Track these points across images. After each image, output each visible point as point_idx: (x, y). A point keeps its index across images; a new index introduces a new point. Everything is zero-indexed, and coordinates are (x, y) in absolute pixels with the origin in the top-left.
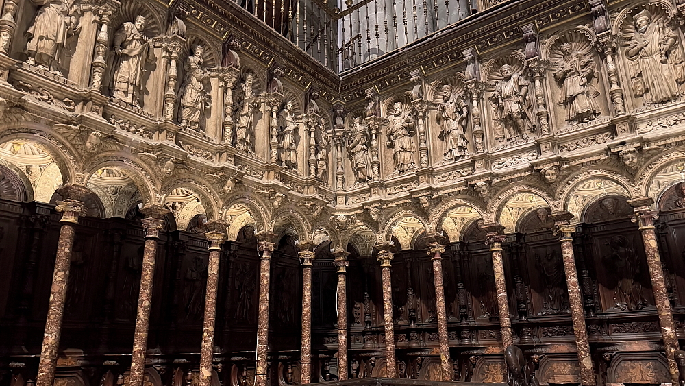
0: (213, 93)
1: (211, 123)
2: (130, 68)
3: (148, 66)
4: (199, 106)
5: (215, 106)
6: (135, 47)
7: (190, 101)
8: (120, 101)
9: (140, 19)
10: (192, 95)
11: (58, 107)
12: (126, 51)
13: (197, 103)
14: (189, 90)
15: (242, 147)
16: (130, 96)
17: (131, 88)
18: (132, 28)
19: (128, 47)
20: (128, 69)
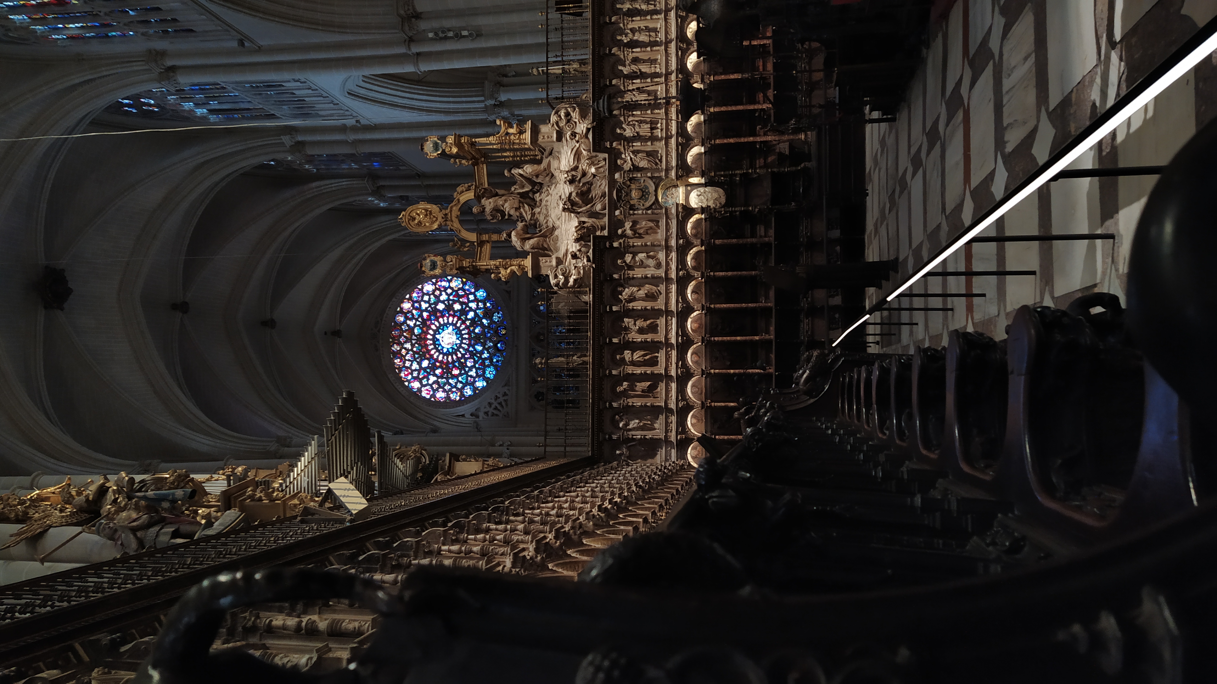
0: (636, 27)
2: (644, 68)
4: (647, 33)
7: (646, 38)
8: (661, 69)
12: (638, 71)
13: (646, 35)
14: (641, 39)
15: (658, 5)
16: (656, 65)
17: (652, 66)
19: (635, 70)
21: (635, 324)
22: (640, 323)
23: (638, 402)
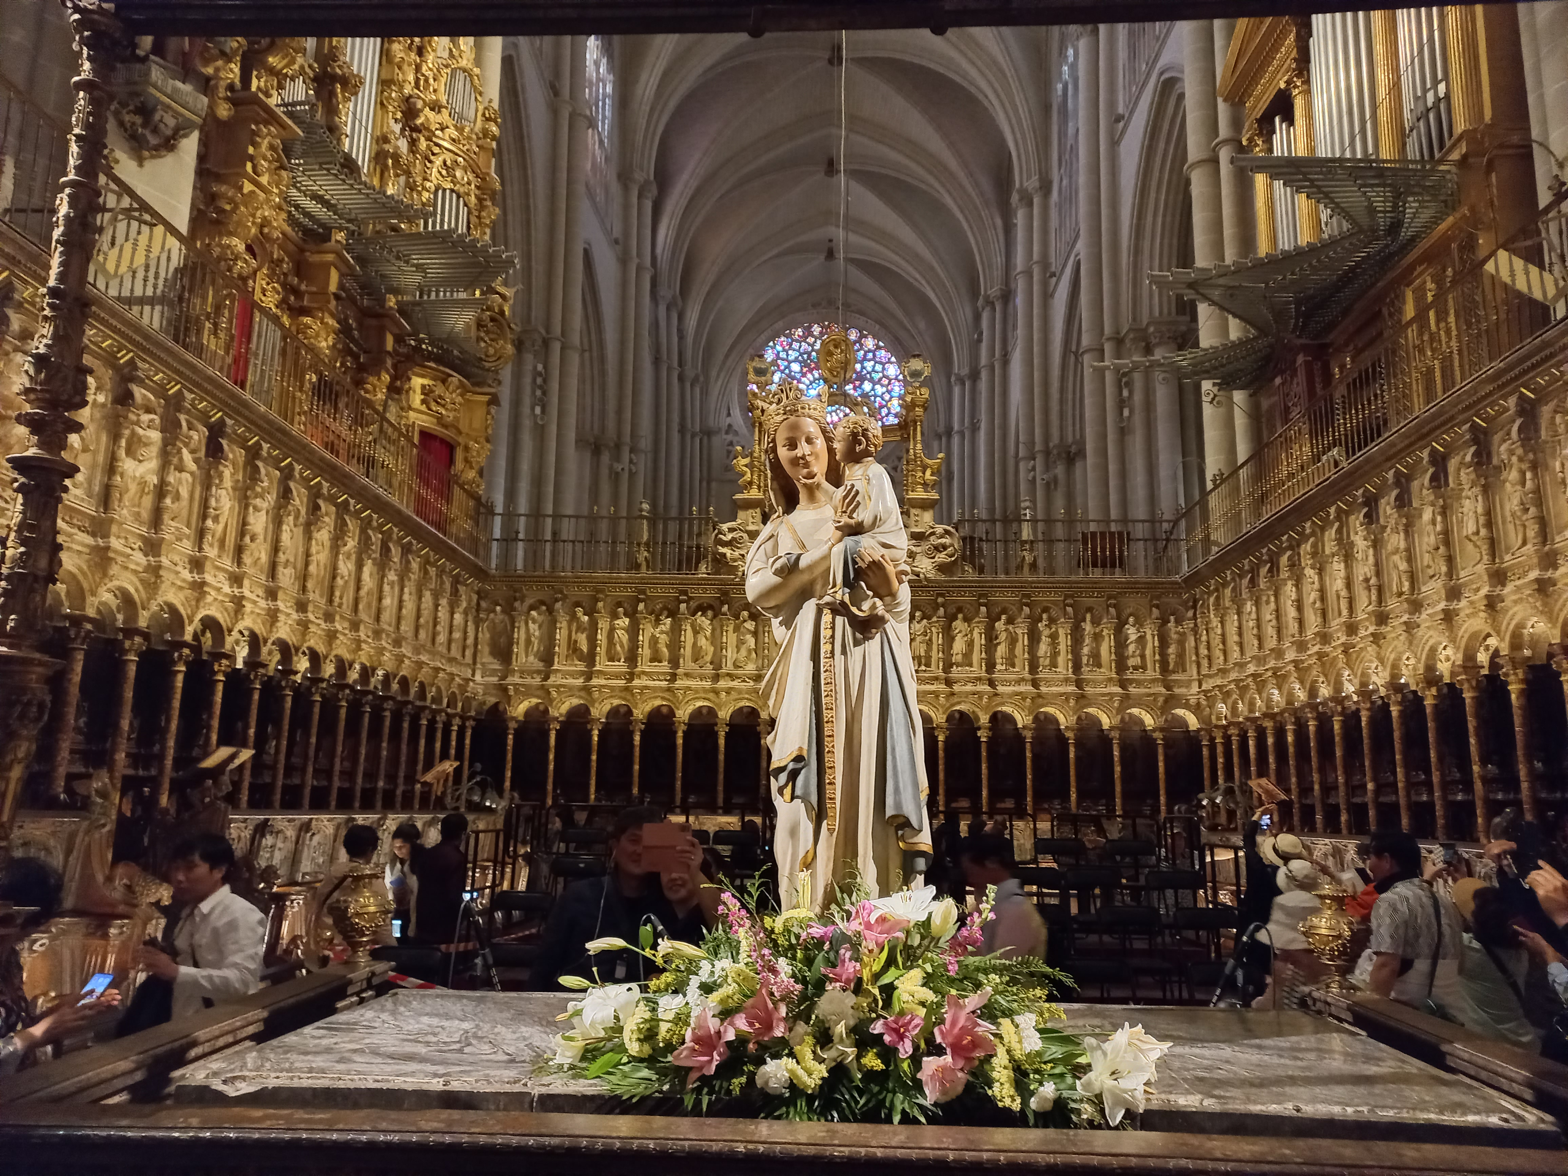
1: (1061, 660)
3: (1013, 641)
5: (1062, 647)
6: (1003, 636)
9: (1004, 617)
10: (1043, 648)
11: (969, 688)
18: (1000, 625)
20: (1001, 650)
21: (662, 632)
22: (663, 639)
23: (561, 635)
